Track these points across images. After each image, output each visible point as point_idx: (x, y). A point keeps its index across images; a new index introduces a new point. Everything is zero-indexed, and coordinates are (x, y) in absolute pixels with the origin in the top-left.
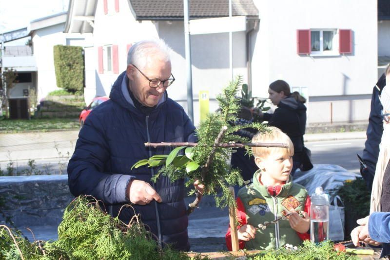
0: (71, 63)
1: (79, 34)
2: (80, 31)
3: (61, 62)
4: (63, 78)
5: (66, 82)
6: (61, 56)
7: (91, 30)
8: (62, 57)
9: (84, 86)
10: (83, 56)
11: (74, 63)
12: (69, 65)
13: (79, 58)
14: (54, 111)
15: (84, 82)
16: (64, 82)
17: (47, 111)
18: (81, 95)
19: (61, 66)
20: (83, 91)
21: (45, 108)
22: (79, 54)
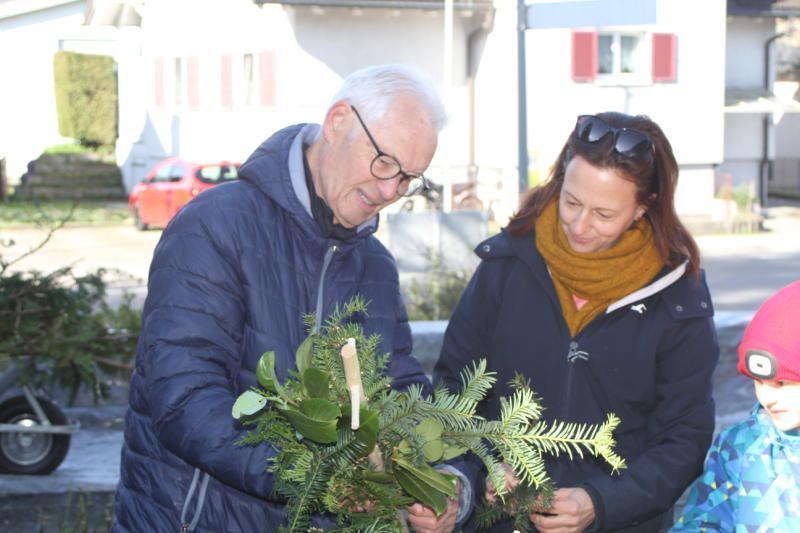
0: (92, 88)
1: (114, 28)
2: (116, 22)
3: (70, 87)
4: (75, 119)
5: (82, 128)
6: (71, 73)
7: (137, 21)
8: (74, 76)
9: (117, 136)
10: (116, 75)
11: (97, 88)
12: (88, 93)
13: (107, 78)
14: (58, 186)
15: (116, 127)
16: (76, 126)
17: (42, 185)
18: (110, 153)
19: (71, 95)
20: (114, 144)
21: (37, 180)
22: (108, 71)
